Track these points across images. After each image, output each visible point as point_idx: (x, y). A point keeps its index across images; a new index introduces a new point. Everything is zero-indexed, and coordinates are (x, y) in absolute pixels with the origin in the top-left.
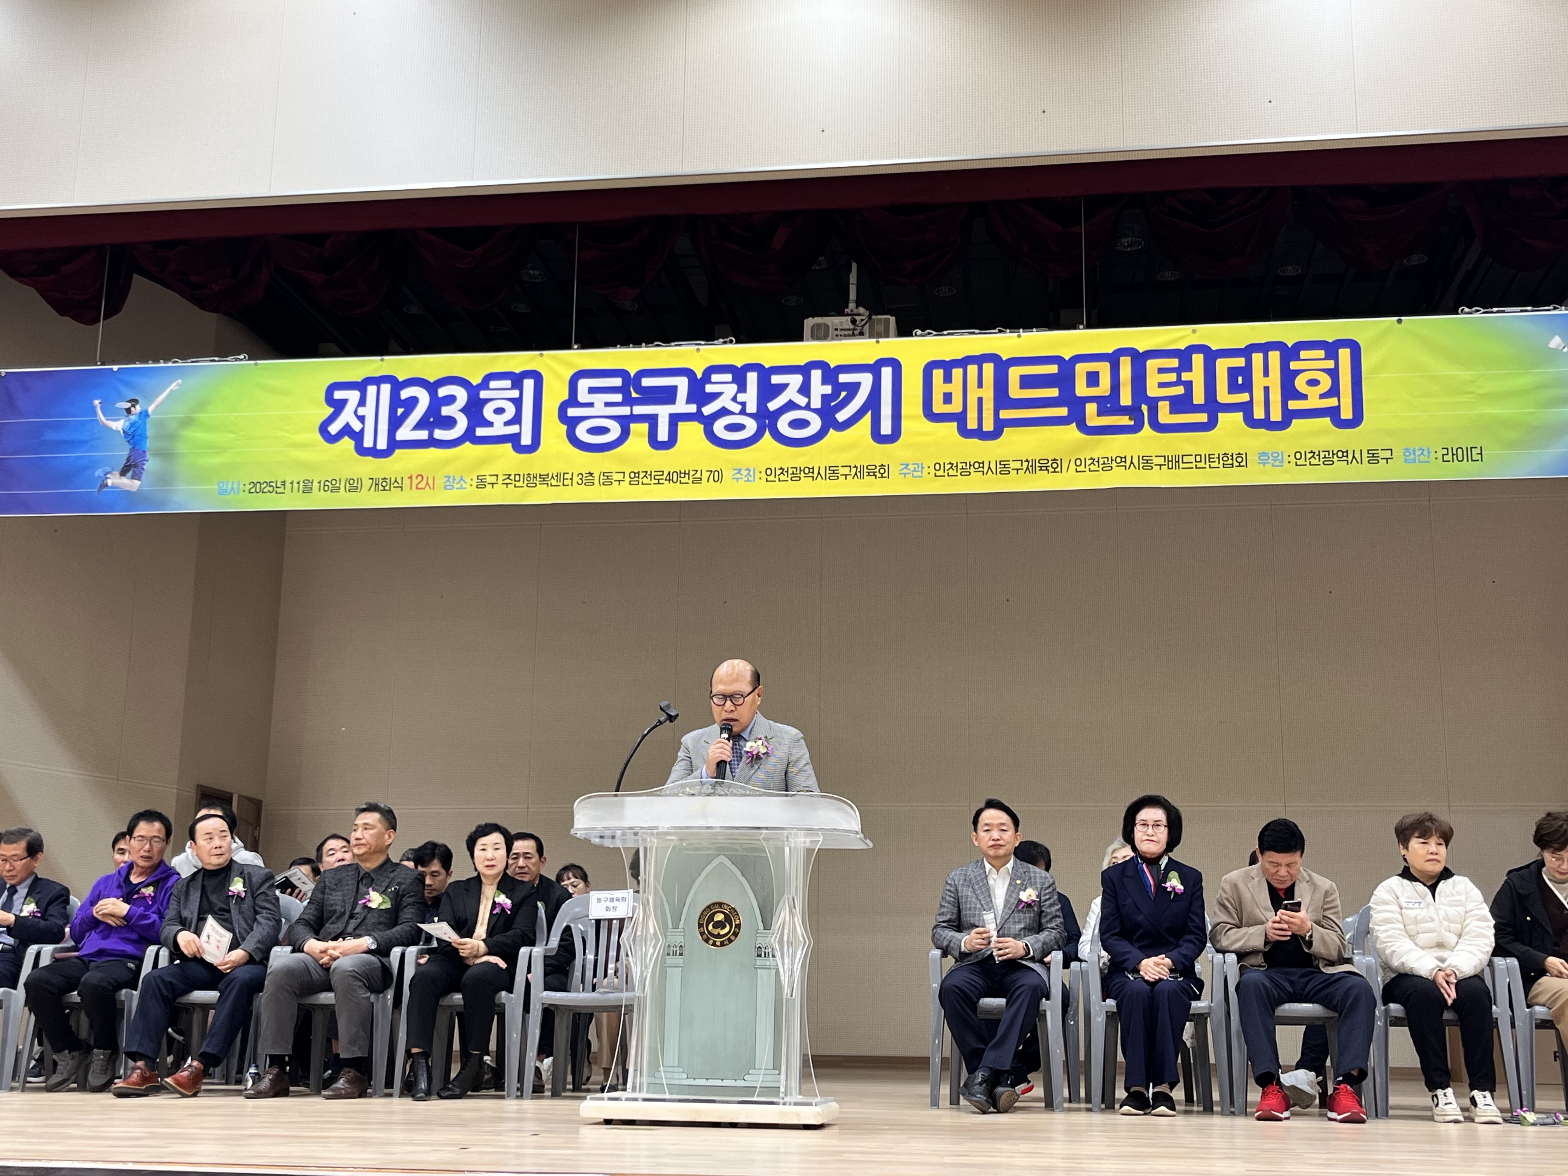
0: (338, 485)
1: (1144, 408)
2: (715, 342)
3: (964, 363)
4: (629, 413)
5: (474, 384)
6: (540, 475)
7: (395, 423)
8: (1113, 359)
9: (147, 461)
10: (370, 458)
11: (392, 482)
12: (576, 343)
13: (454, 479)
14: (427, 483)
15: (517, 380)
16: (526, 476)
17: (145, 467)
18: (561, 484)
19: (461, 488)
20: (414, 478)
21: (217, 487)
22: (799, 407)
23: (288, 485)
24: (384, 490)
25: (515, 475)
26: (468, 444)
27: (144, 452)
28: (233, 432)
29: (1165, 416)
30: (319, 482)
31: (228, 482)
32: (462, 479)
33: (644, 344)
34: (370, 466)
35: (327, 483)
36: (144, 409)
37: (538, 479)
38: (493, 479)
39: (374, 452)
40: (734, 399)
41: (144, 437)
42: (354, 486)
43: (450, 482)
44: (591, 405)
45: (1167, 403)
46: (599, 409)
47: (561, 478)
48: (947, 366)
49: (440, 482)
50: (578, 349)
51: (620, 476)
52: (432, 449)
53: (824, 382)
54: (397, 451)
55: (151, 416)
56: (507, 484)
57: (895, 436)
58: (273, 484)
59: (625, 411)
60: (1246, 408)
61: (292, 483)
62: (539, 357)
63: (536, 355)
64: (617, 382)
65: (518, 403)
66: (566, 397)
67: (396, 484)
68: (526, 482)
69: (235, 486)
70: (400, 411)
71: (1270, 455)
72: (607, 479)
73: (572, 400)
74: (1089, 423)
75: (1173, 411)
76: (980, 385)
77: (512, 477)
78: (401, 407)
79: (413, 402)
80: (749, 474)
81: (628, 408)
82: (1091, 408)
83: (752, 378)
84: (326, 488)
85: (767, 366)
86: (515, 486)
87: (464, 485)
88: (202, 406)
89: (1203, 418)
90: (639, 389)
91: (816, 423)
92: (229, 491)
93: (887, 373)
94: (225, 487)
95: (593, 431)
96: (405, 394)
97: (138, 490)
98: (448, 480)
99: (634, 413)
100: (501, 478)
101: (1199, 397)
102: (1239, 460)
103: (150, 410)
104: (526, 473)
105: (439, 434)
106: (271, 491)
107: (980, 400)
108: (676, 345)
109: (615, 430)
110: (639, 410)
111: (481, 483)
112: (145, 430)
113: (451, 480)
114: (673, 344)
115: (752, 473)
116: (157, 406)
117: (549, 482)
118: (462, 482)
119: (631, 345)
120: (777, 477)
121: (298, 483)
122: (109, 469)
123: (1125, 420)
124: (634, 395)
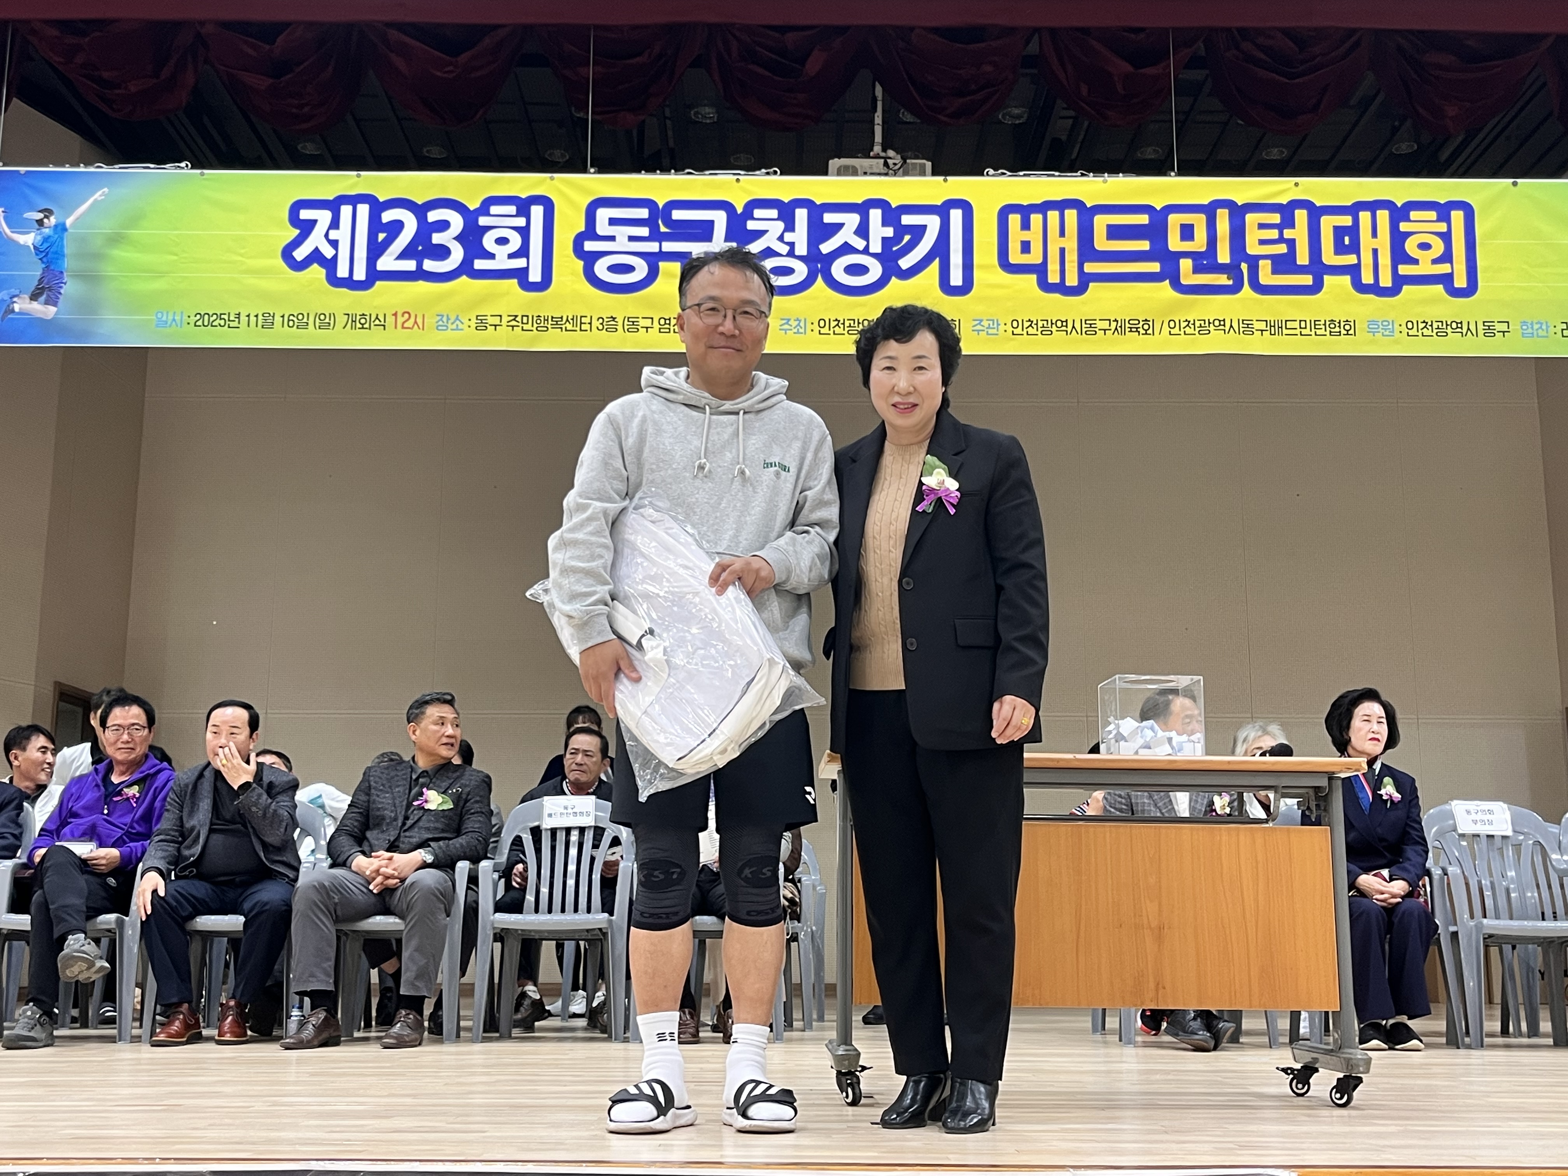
0: (305, 320)
1: (1244, 267)
2: (757, 172)
3: (1044, 208)
4: (657, 250)
5: (472, 208)
6: (552, 317)
7: (375, 250)
8: (1210, 210)
9: (65, 284)
10: (344, 290)
11: (373, 319)
12: (592, 166)
13: (448, 319)
14: (416, 322)
15: (523, 206)
16: (535, 319)
17: (62, 291)
18: (578, 329)
19: (457, 329)
20: (399, 315)
21: (154, 317)
22: (855, 251)
23: (244, 319)
24: (363, 328)
25: (523, 316)
26: (464, 278)
27: (62, 272)
28: (176, 255)
29: (1266, 276)
30: (283, 317)
31: (167, 313)
32: (457, 319)
33: (673, 171)
34: (346, 299)
35: (292, 317)
36: (61, 220)
37: (550, 322)
38: (496, 321)
39: (349, 283)
40: (781, 238)
41: (60, 255)
42: (325, 322)
43: (443, 323)
44: (612, 238)
45: (1269, 262)
46: (622, 243)
47: (578, 322)
48: (1025, 211)
49: (431, 321)
50: (594, 173)
51: (648, 323)
52: (421, 283)
53: (885, 224)
54: (378, 284)
55: (70, 231)
56: (513, 327)
57: (966, 288)
58: (226, 317)
59: (652, 247)
60: (1354, 271)
61: (248, 316)
62: (548, 180)
63: (546, 178)
64: (643, 213)
65: (525, 232)
66: (582, 228)
67: (377, 322)
68: (535, 325)
69: (177, 318)
70: (381, 236)
71: (1380, 324)
72: (632, 325)
73: (590, 233)
74: (1184, 281)
75: (1275, 271)
76: (1062, 233)
77: (519, 319)
78: (382, 232)
79: (397, 227)
80: (799, 325)
81: (657, 244)
82: (1186, 265)
83: (801, 215)
84: (291, 323)
85: (818, 203)
86: (523, 330)
87: (461, 326)
88: (134, 220)
89: (1307, 280)
90: (669, 222)
91: (876, 270)
92: (169, 323)
93: (956, 216)
94: (164, 318)
95: (615, 269)
96: (387, 216)
97: (53, 318)
98: (441, 320)
99: (664, 250)
100: (505, 319)
101: (1303, 257)
102: (1347, 328)
103: (69, 222)
104: (536, 315)
105: (429, 265)
106: (222, 324)
107: (1062, 251)
108: (711, 174)
109: (641, 270)
110: (669, 246)
111: (481, 324)
112: (63, 246)
113: (445, 319)
114: (707, 172)
115: (802, 324)
116: (77, 219)
117: (564, 327)
118: (458, 322)
119: (658, 172)
120: (832, 329)
121: (257, 316)
122: (17, 292)
123: (1223, 280)
124: (663, 229)
